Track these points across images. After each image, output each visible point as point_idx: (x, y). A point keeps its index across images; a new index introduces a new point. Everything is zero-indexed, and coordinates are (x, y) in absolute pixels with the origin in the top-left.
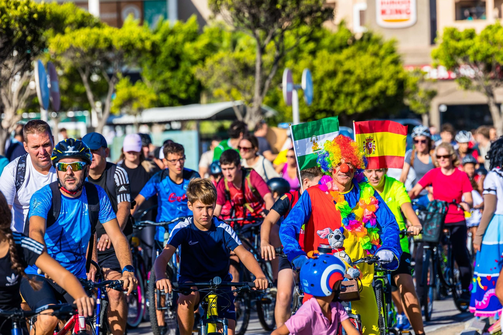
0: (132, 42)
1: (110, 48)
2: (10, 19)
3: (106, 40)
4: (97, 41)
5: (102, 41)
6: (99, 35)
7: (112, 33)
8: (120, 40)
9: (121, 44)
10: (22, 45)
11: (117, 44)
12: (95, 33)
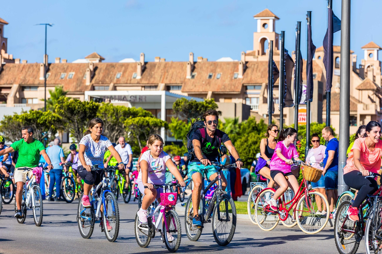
0: (157, 123)
1: (148, 125)
3: (147, 122)
4: (143, 122)
5: (145, 122)
7: (149, 119)
8: (152, 122)
11: (151, 124)
12: (143, 119)
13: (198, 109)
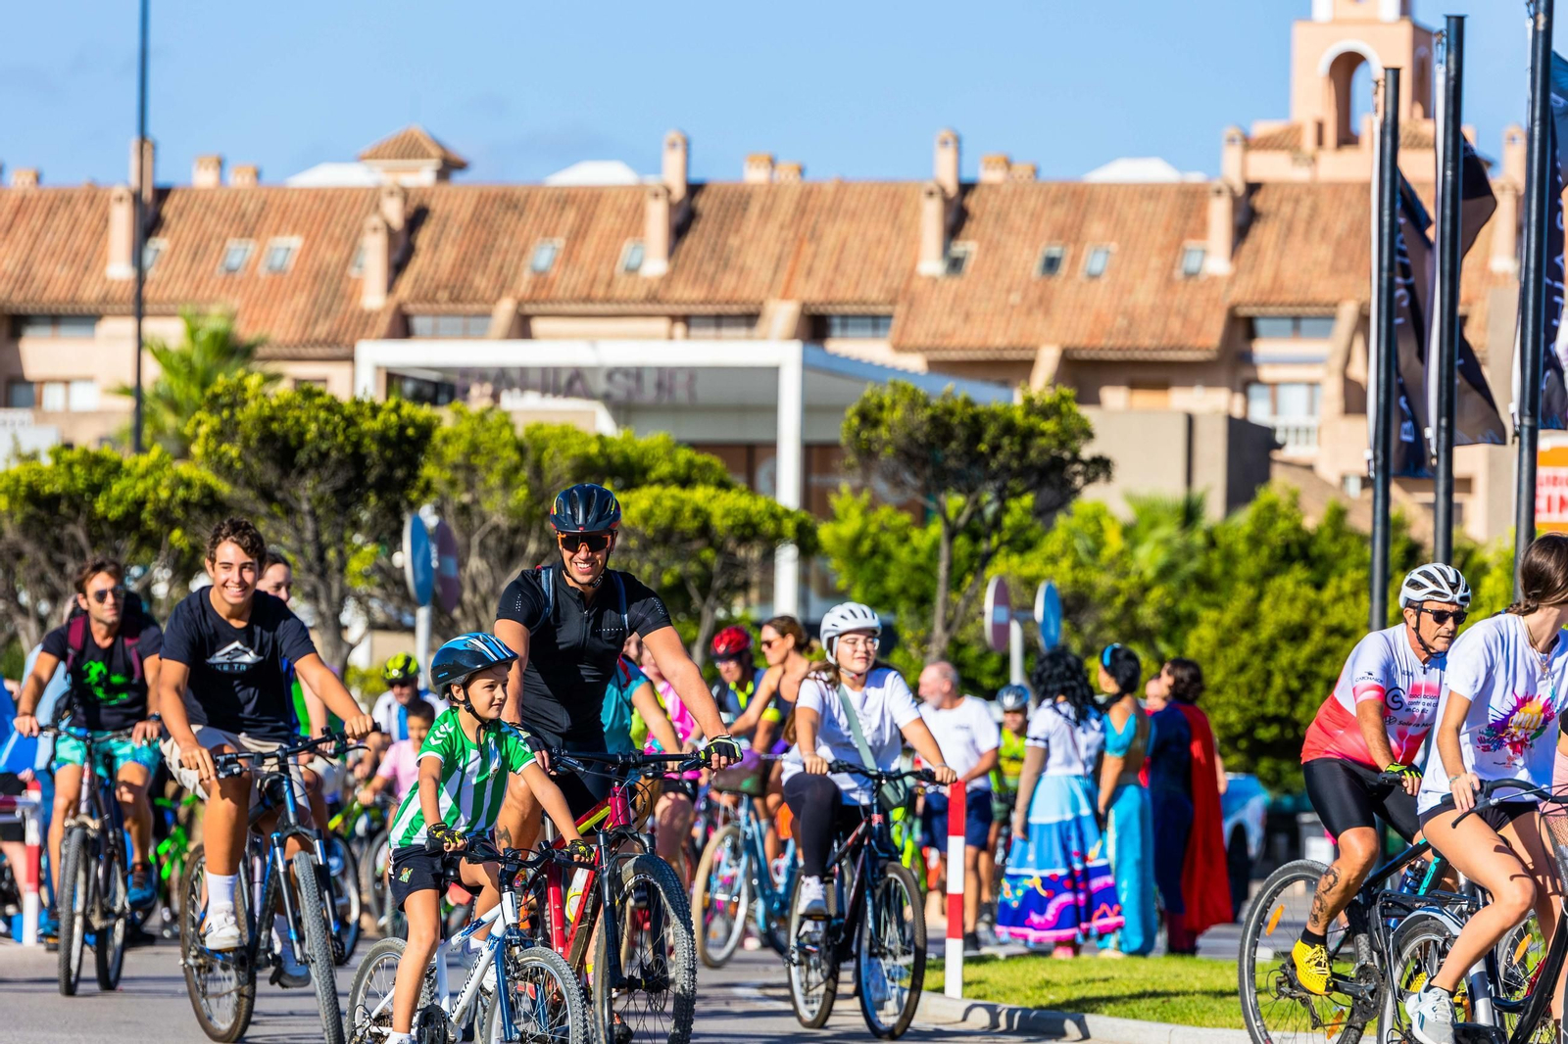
0: (755, 520)
1: (705, 530)
2: (362, 435)
3: (697, 512)
4: (678, 514)
5: (687, 512)
6: (683, 502)
7: (711, 499)
8: (727, 514)
9: (729, 522)
10: (384, 486)
11: (719, 523)
13: (983, 447)
